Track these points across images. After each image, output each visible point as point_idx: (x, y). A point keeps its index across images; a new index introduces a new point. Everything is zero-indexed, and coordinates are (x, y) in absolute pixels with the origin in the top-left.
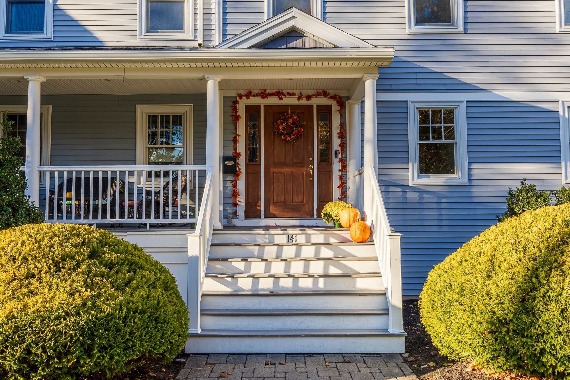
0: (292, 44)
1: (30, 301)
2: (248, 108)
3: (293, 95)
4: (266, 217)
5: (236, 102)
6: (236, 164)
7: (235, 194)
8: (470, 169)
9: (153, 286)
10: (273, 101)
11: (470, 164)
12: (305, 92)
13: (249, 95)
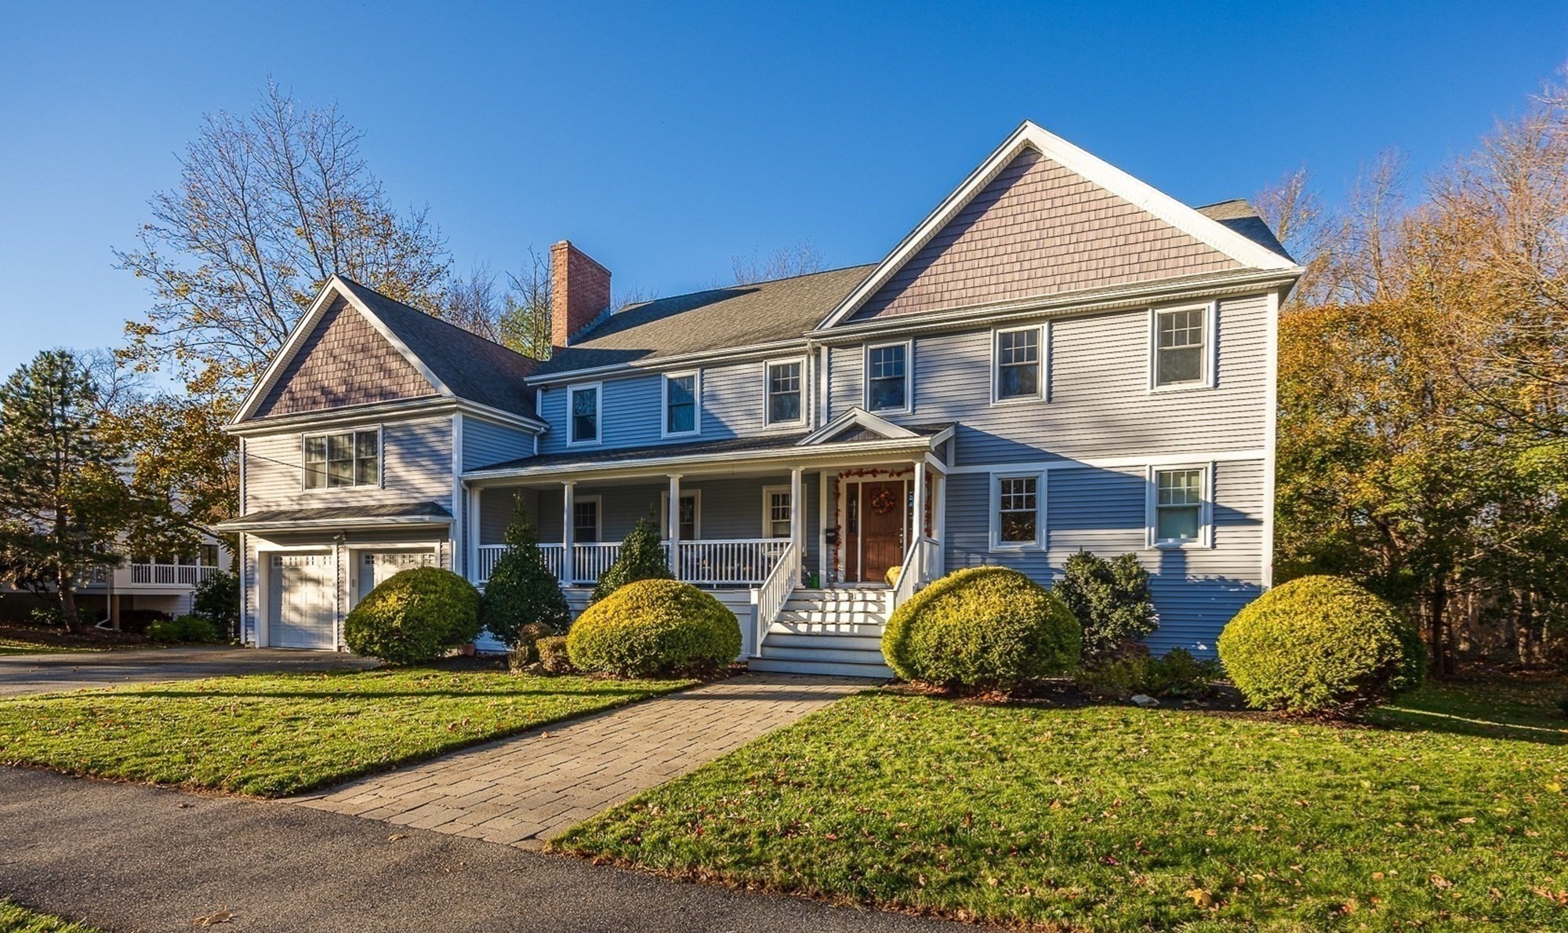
0: (856, 438)
1: (636, 620)
2: (849, 486)
3: (886, 472)
4: (862, 581)
5: (838, 481)
6: (837, 534)
7: (837, 561)
8: (1048, 537)
9: (709, 618)
10: (869, 478)
11: (1048, 531)
12: (897, 469)
13: (849, 474)
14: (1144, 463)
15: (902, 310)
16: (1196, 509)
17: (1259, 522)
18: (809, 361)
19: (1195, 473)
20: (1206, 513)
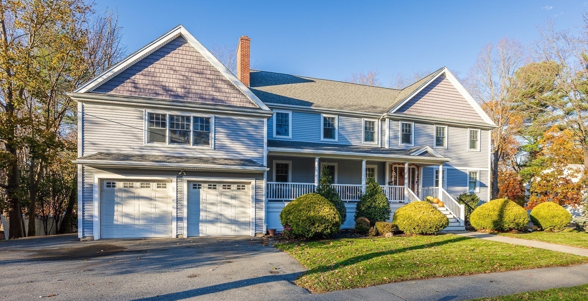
14: (467, 170)
15: (411, 112)
16: (475, 183)
17: (487, 187)
18: (378, 122)
19: (476, 173)
20: (477, 184)
